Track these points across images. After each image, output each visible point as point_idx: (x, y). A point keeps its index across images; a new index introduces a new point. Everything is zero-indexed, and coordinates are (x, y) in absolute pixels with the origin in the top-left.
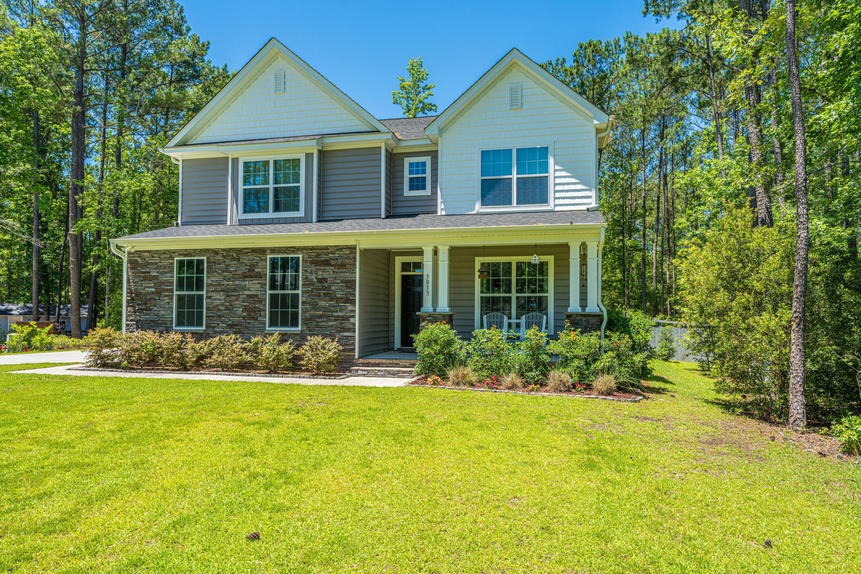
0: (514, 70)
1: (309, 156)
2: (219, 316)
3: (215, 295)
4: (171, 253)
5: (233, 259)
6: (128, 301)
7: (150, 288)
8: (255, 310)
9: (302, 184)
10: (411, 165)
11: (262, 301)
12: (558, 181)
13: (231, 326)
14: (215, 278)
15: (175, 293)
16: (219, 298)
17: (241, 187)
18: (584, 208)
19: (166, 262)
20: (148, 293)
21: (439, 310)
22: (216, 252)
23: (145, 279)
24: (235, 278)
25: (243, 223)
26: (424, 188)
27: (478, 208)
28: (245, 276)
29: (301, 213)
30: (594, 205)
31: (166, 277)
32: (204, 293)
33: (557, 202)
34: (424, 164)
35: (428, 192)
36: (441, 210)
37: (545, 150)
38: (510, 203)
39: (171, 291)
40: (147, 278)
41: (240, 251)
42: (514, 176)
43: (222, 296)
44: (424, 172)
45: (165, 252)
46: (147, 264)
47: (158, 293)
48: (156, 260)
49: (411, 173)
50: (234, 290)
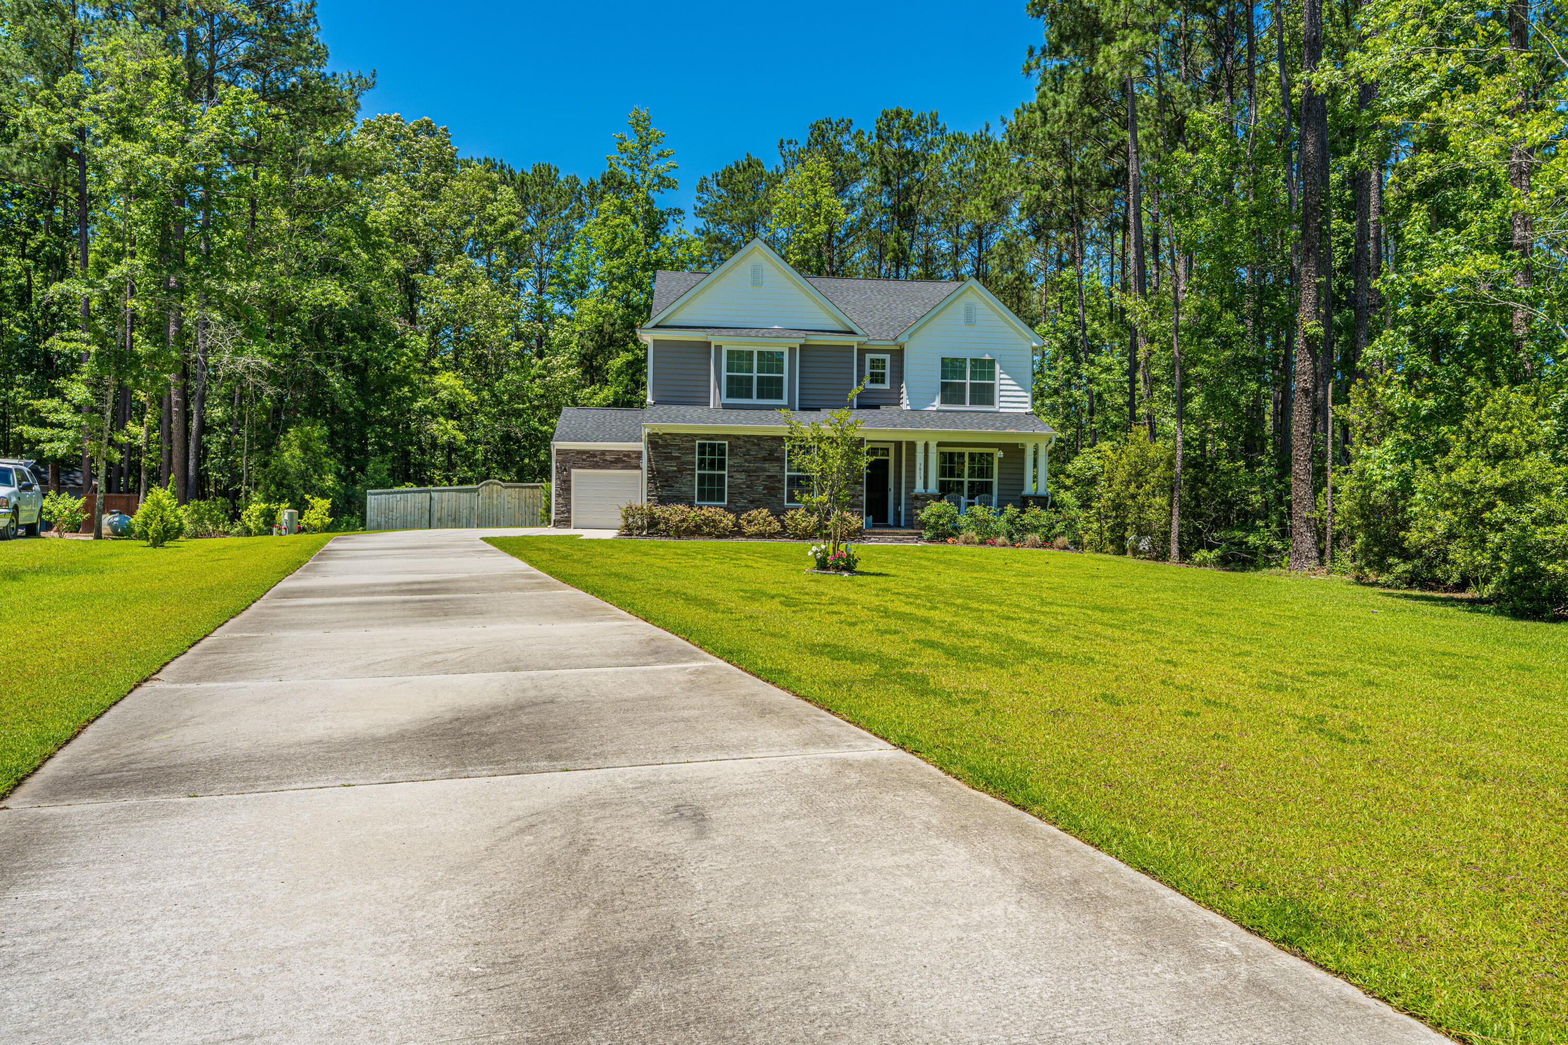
0: (969, 292)
1: (792, 350)
2: (741, 493)
3: (737, 475)
4: (693, 437)
5: (754, 444)
6: (649, 479)
7: (672, 467)
8: (774, 488)
9: (785, 375)
10: (872, 361)
11: (781, 481)
12: (1002, 387)
13: (752, 502)
14: (737, 460)
15: (697, 472)
16: (741, 478)
17: (724, 374)
18: (1024, 411)
19: (688, 445)
20: (669, 471)
21: (929, 491)
22: (737, 437)
23: (666, 459)
24: (756, 460)
25: (726, 407)
26: (883, 382)
27: (937, 404)
28: (765, 459)
29: (785, 401)
30: (1029, 410)
31: (688, 458)
32: (726, 473)
33: (1002, 405)
34: (884, 361)
35: (887, 386)
36: (905, 405)
37: (992, 362)
38: (964, 403)
39: (694, 470)
40: (669, 458)
41: (760, 438)
42: (968, 381)
43: (743, 476)
44: (884, 368)
45: (687, 435)
46: (667, 446)
47: (680, 471)
48: (678, 442)
49: (872, 367)
50: (755, 471)
